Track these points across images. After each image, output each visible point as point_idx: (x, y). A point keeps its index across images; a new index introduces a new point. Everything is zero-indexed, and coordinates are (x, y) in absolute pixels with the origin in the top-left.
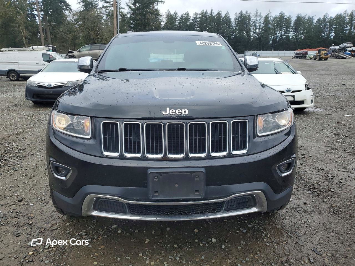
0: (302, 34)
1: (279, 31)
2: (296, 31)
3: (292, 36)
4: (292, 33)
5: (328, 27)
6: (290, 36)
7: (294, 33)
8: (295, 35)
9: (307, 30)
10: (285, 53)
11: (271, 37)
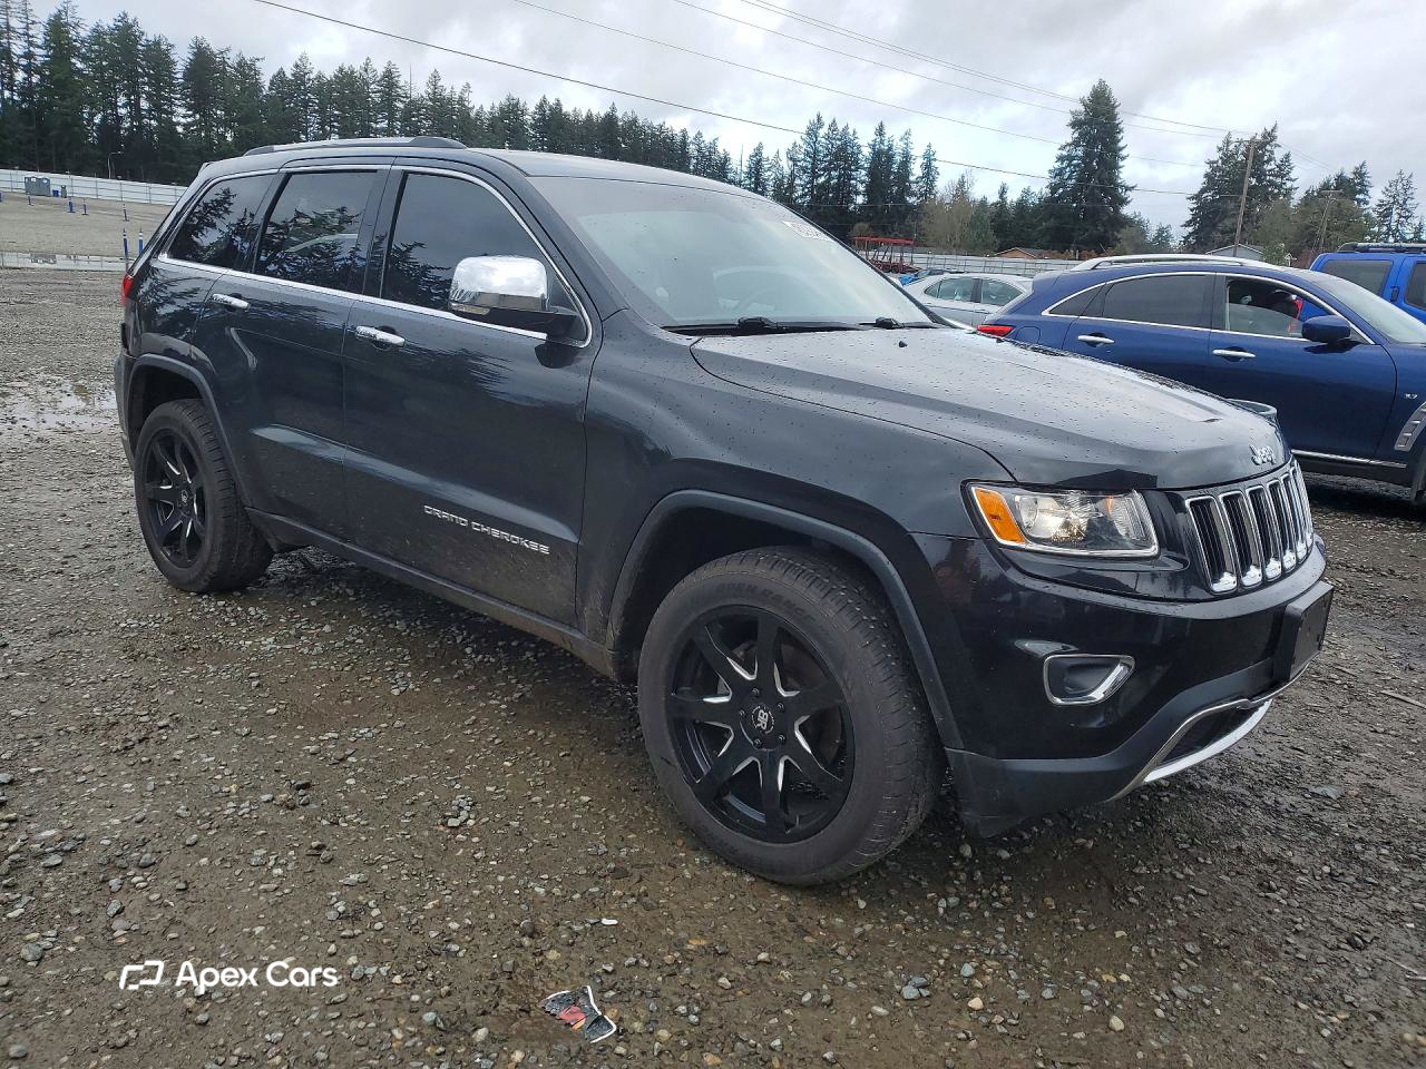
0: (227, 124)
1: (125, 95)
2: (199, 103)
3: (186, 126)
4: (182, 111)
5: (316, 111)
6: (179, 124)
7: (190, 113)
8: (200, 122)
9: (241, 108)
10: (152, 191)
11: (92, 115)
